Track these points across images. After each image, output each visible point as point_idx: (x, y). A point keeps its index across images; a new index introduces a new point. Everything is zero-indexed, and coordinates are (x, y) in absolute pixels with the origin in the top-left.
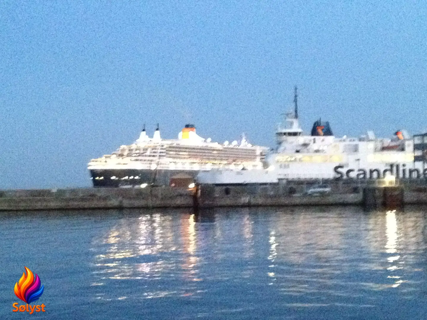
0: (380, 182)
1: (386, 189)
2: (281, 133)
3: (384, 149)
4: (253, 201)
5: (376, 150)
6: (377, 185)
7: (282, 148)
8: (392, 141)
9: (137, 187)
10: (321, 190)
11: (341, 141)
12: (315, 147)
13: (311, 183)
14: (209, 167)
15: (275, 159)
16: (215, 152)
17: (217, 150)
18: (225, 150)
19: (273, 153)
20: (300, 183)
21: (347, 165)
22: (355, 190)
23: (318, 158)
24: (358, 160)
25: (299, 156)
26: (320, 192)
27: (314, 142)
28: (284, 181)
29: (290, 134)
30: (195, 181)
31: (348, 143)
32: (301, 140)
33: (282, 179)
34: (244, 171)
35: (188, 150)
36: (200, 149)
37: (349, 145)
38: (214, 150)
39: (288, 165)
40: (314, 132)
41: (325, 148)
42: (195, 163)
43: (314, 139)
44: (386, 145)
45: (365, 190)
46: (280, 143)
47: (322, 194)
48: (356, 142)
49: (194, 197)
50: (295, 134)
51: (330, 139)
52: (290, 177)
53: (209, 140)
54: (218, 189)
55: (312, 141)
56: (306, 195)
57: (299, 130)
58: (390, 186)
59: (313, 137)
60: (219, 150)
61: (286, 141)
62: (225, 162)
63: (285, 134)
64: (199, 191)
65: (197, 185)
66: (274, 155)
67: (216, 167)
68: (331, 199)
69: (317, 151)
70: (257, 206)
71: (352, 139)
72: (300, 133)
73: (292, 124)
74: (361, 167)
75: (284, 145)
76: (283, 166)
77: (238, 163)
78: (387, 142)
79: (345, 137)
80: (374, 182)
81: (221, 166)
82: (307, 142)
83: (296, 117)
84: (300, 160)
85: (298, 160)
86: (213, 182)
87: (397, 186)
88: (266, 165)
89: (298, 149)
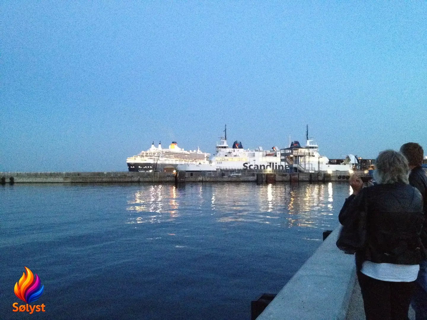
0: (264, 171)
1: (267, 175)
2: (218, 147)
3: (267, 155)
4: (204, 180)
5: (263, 156)
6: (263, 173)
7: (219, 154)
8: (270, 152)
9: (147, 171)
10: (237, 174)
11: (247, 151)
12: (234, 154)
13: (232, 171)
14: (183, 163)
15: (215, 159)
16: (186, 155)
17: (187, 154)
18: (191, 154)
19: (214, 156)
20: (227, 171)
21: (249, 163)
22: (253, 175)
23: (236, 159)
24: (255, 160)
25: (226, 158)
26: (236, 176)
27: (234, 151)
28: (220, 170)
29: (222, 147)
30: (176, 169)
31: (250, 152)
32: (228, 150)
33: (218, 169)
34: (200, 165)
35: (174, 154)
36: (179, 154)
37: (250, 153)
38: (186, 154)
39: (221, 162)
40: (234, 147)
41: (239, 154)
42: (177, 160)
43: (234, 150)
44: (268, 153)
45: (257, 175)
46: (217, 152)
47: (237, 176)
48: (254, 152)
49: (176, 177)
50: (225, 147)
51: (241, 150)
52: (222, 168)
53: (183, 149)
54: (187, 173)
55: (233, 151)
56: (230, 176)
57: (227, 146)
58: (269, 173)
59: (233, 149)
60: (188, 155)
61: (220, 150)
62: (191, 160)
63: (220, 147)
64: (178, 174)
65: (177, 171)
66: (214, 157)
67: (186, 163)
68: (241, 179)
69: (235, 156)
70: (206, 182)
71: (252, 150)
72: (227, 147)
73: (223, 142)
74: (256, 164)
75: (220, 152)
76: (219, 163)
77: (197, 161)
78: (269, 152)
79: (248, 149)
80: (262, 171)
81: (189, 162)
82: (231, 151)
83: (226, 139)
84: (227, 160)
85: (226, 160)
86: (185, 170)
87: (273, 173)
88: (210, 162)
89: (226, 155)
